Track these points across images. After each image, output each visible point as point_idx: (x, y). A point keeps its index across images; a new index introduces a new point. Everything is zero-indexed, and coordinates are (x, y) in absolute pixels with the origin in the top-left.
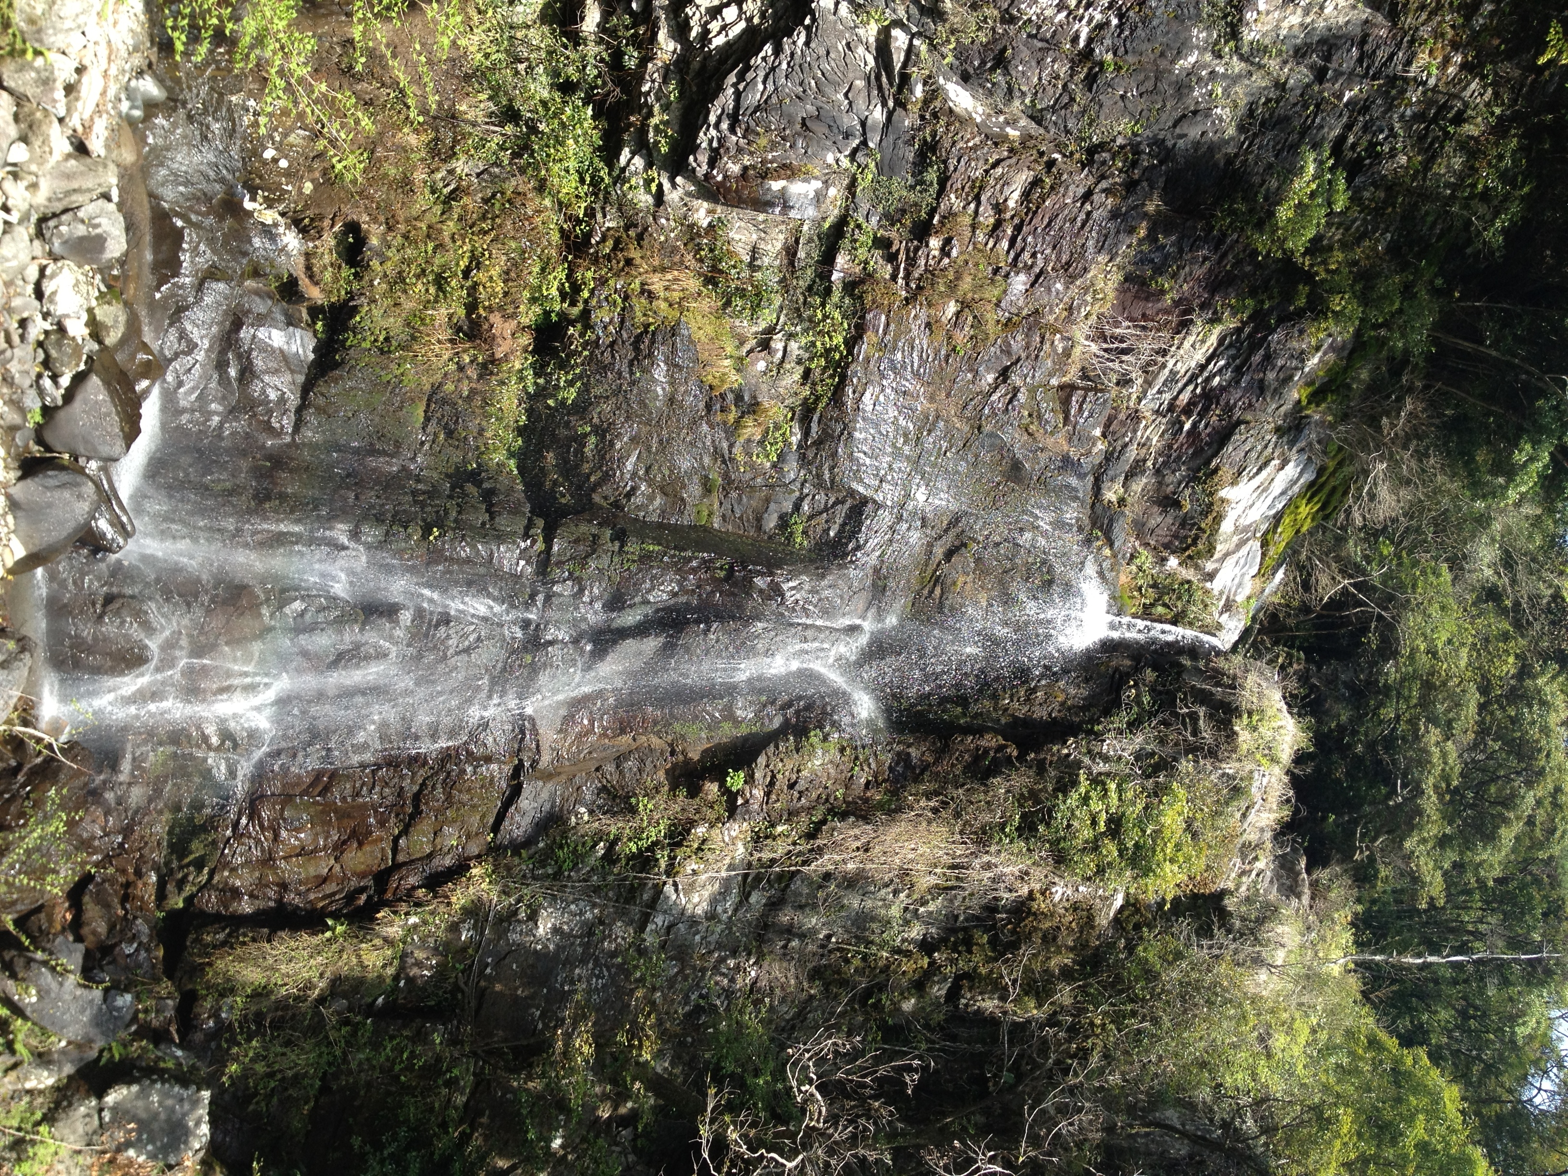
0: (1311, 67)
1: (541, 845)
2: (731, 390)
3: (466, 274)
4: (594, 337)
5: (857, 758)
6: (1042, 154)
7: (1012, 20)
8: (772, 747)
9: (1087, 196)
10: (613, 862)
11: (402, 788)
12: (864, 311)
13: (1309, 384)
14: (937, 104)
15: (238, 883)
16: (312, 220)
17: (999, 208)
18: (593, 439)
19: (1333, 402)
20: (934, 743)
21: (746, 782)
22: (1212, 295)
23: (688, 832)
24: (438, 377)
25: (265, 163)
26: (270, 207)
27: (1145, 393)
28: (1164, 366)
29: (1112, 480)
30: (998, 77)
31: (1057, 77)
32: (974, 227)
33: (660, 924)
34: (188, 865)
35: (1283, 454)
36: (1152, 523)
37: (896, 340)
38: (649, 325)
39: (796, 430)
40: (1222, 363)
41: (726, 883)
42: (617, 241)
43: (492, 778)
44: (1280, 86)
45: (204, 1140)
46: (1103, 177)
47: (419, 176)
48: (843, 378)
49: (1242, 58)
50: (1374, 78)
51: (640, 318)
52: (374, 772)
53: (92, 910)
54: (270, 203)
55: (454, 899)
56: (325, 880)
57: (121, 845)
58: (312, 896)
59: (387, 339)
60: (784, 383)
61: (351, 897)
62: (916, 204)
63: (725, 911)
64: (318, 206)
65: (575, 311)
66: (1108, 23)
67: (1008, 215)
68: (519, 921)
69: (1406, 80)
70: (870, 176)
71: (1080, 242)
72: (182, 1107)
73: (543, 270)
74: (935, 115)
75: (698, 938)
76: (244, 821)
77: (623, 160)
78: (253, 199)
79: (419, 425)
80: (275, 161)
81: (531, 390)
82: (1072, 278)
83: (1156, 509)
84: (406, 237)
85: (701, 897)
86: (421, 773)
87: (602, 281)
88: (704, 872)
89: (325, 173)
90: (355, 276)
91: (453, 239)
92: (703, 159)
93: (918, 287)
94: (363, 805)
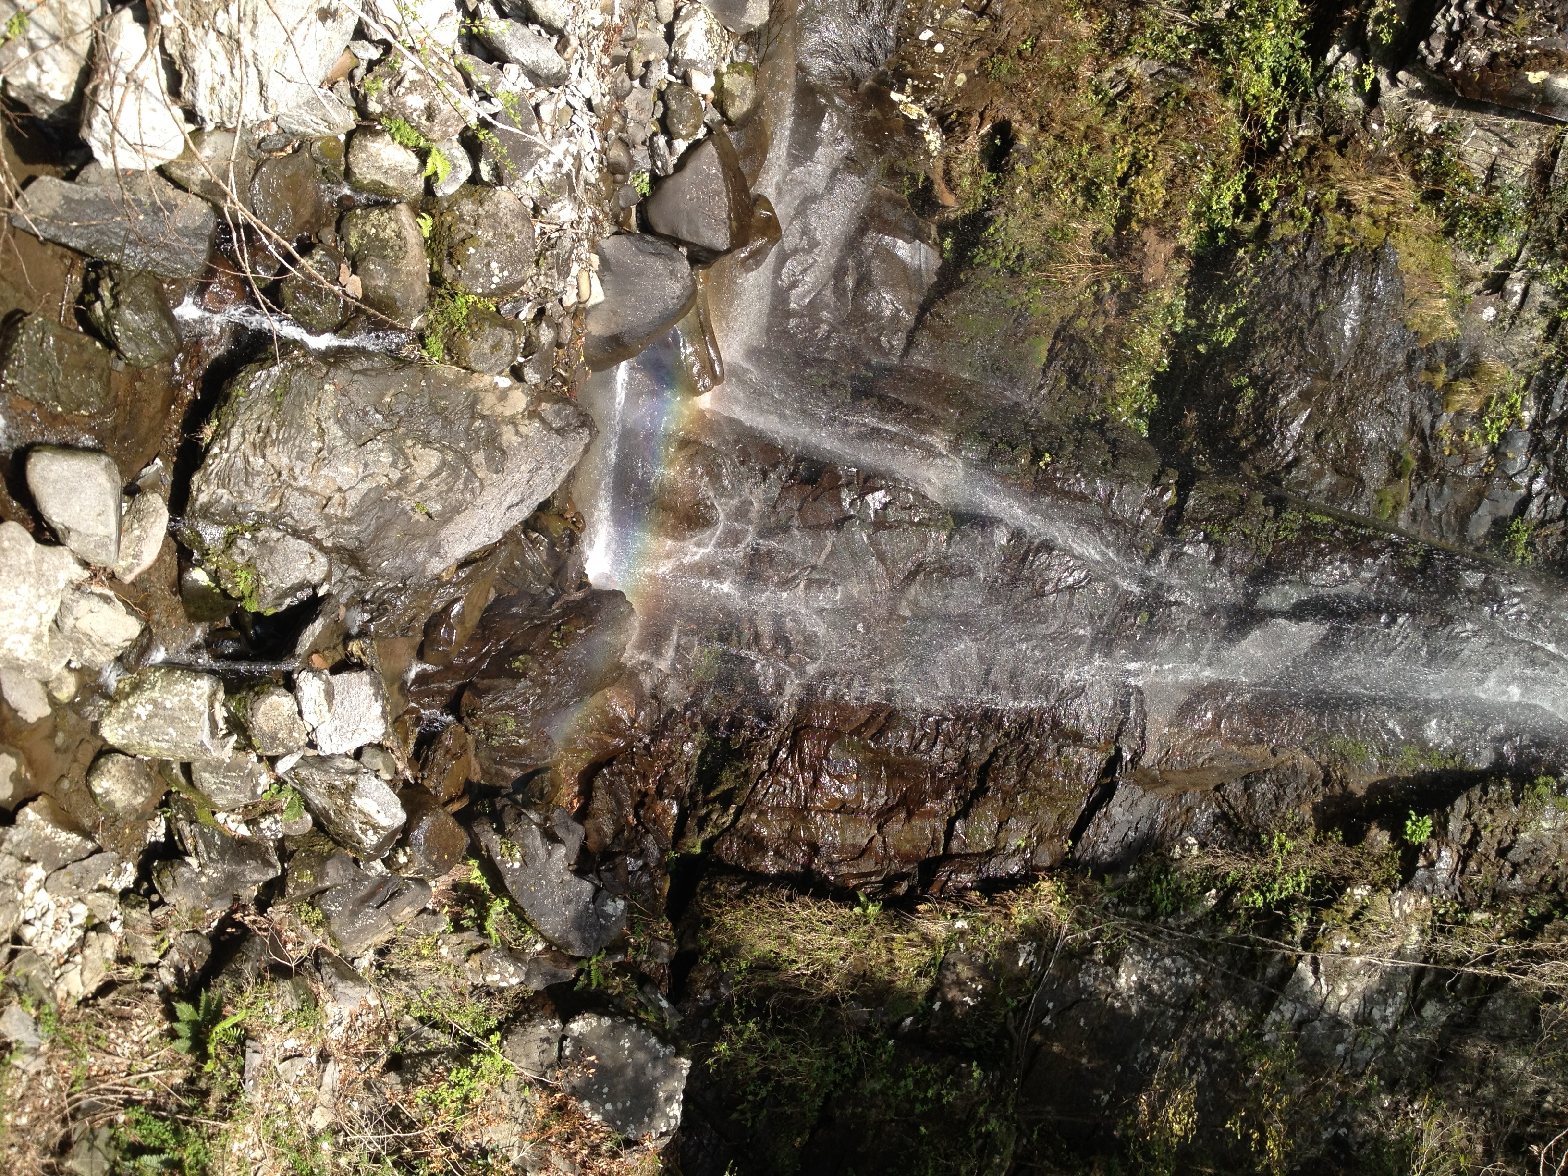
1: (1132, 875)
2: (1443, 345)
3: (1123, 181)
4: (1268, 261)
8: (1476, 792)
10: (1229, 918)
11: (967, 753)
15: (765, 832)
16: (960, 114)
18: (1251, 393)
21: (1433, 835)
23: (1342, 891)
24: (1070, 310)
25: (919, 46)
26: (917, 100)
33: (1288, 1015)
34: (714, 801)
38: (1343, 246)
39: (1531, 402)
41: (1390, 980)
42: (1312, 150)
43: (1080, 766)
45: (673, 1122)
47: (1085, 71)
51: (1332, 237)
52: (938, 723)
53: (601, 801)
54: (918, 95)
55: (1014, 911)
56: (863, 852)
57: (647, 747)
58: (844, 870)
59: (1020, 257)
60: (1519, 338)
61: (890, 882)
63: (1384, 1019)
64: (969, 99)
65: (1250, 228)
68: (1095, 962)
72: (654, 1067)
73: (1215, 180)
75: (1340, 1048)
76: (783, 755)
77: (1330, 57)
78: (901, 91)
79: (1039, 366)
80: (931, 44)
81: (1178, 329)
84: (1059, 138)
85: (1351, 989)
86: (992, 738)
87: (1288, 191)
88: (1360, 953)
89: (981, 63)
90: (995, 182)
91: (1113, 141)
92: (1438, 44)
94: (920, 764)
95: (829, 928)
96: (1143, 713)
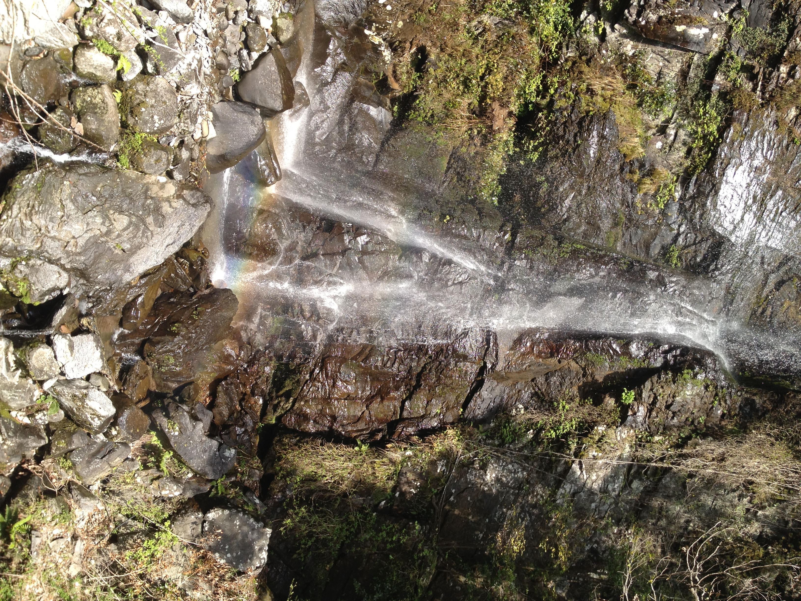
1: (492, 425)
2: (637, 160)
3: (482, 78)
4: (554, 119)
5: (717, 395)
8: (655, 378)
10: (539, 444)
11: (411, 367)
12: (733, 110)
15: (308, 411)
16: (400, 42)
18: (546, 185)
20: (772, 396)
21: (635, 399)
23: (592, 428)
24: (458, 143)
25: (378, 6)
26: (378, 34)
33: (568, 490)
34: (281, 396)
37: (753, 132)
38: (589, 111)
39: (679, 188)
41: (616, 471)
42: (574, 63)
43: (466, 372)
45: (263, 561)
47: (462, 21)
48: (714, 153)
51: (584, 107)
52: (396, 353)
53: (221, 398)
54: (379, 32)
55: (435, 445)
56: (359, 419)
57: (245, 370)
58: (350, 428)
59: (432, 116)
60: (673, 157)
61: (373, 433)
62: (772, 45)
63: (614, 490)
64: (405, 34)
65: (544, 102)
68: (474, 468)
70: (742, 27)
72: (252, 534)
73: (527, 78)
75: (593, 505)
76: (317, 371)
77: (582, 17)
78: (370, 29)
79: (443, 172)
80: (385, 5)
81: (511, 153)
84: (450, 55)
85: (598, 476)
86: (423, 359)
87: (563, 84)
88: (602, 458)
89: (410, 16)
90: (419, 77)
91: (477, 57)
92: (634, 11)
93: (771, 96)
94: (387, 373)
95: (342, 458)
96: (496, 344)
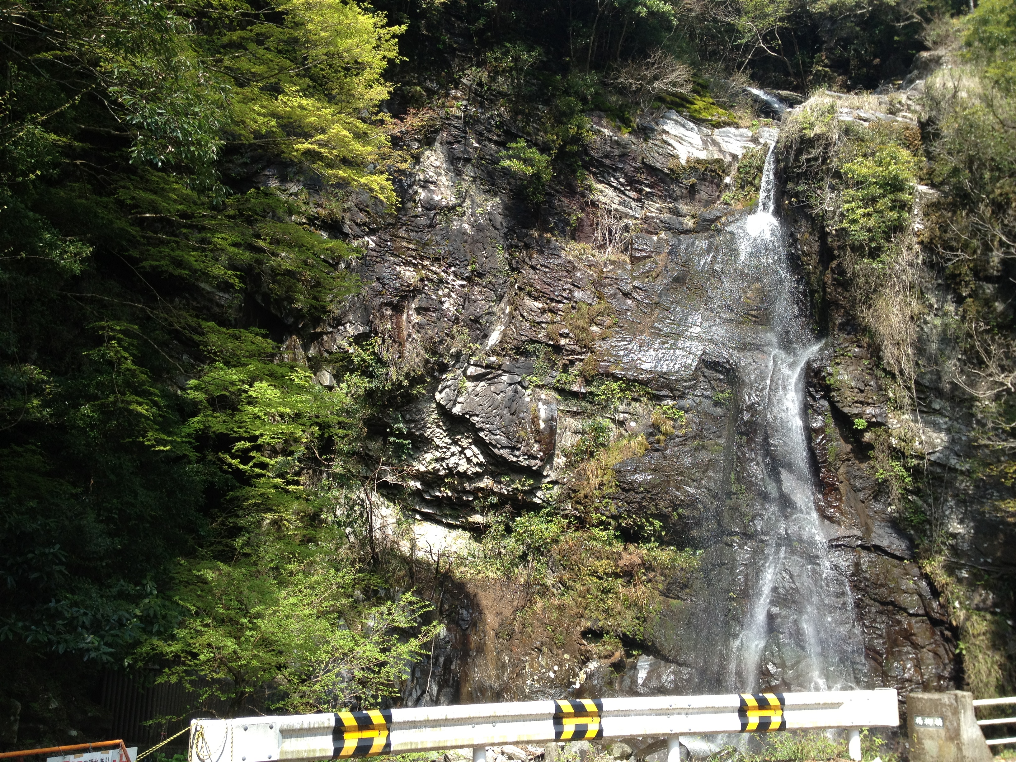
0: (464, 165)
1: (912, 532)
2: (647, 439)
3: (600, 578)
4: (626, 513)
5: (843, 355)
6: (516, 294)
7: (457, 319)
8: (839, 405)
9: (533, 268)
10: (920, 490)
11: (877, 612)
12: (599, 374)
13: (619, 129)
14: (498, 349)
16: (581, 655)
17: (543, 311)
18: (680, 511)
19: (629, 112)
20: (833, 310)
21: (861, 418)
22: (576, 193)
23: (895, 449)
24: (656, 592)
25: (556, 677)
27: (632, 217)
28: (616, 210)
29: (681, 224)
30: (483, 321)
31: (481, 292)
32: (553, 323)
33: (956, 461)
35: (659, 134)
36: (705, 197)
37: (613, 356)
38: (616, 485)
39: (666, 402)
40: (612, 179)
41: (927, 423)
42: (577, 503)
43: (870, 562)
44: (474, 179)
46: (524, 261)
47: (556, 601)
48: (635, 381)
49: (464, 201)
50: (466, 133)
51: (613, 490)
52: (867, 627)
54: (576, 675)
55: (944, 582)
56: (936, 654)
58: (946, 661)
59: (638, 618)
60: (641, 411)
61: (946, 639)
62: (545, 354)
63: (946, 423)
64: (575, 651)
65: (613, 523)
66: (454, 272)
67: (546, 306)
68: (957, 543)
69: (465, 117)
70: (534, 378)
71: (556, 268)
73: (595, 540)
74: (503, 350)
77: (539, 501)
78: (574, 683)
79: (682, 603)
80: (555, 672)
81: (657, 544)
82: (575, 268)
83: (697, 196)
84: (585, 608)
85: (937, 438)
86: (867, 601)
87: (597, 509)
88: (920, 437)
89: (559, 648)
90: (607, 634)
91: (584, 585)
92: (533, 462)
93: (585, 347)
94: (888, 633)
95: (976, 664)
96: (838, 539)
